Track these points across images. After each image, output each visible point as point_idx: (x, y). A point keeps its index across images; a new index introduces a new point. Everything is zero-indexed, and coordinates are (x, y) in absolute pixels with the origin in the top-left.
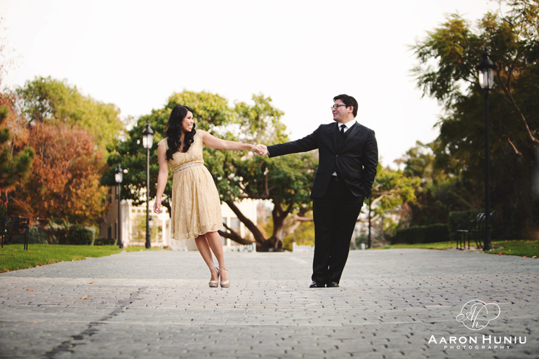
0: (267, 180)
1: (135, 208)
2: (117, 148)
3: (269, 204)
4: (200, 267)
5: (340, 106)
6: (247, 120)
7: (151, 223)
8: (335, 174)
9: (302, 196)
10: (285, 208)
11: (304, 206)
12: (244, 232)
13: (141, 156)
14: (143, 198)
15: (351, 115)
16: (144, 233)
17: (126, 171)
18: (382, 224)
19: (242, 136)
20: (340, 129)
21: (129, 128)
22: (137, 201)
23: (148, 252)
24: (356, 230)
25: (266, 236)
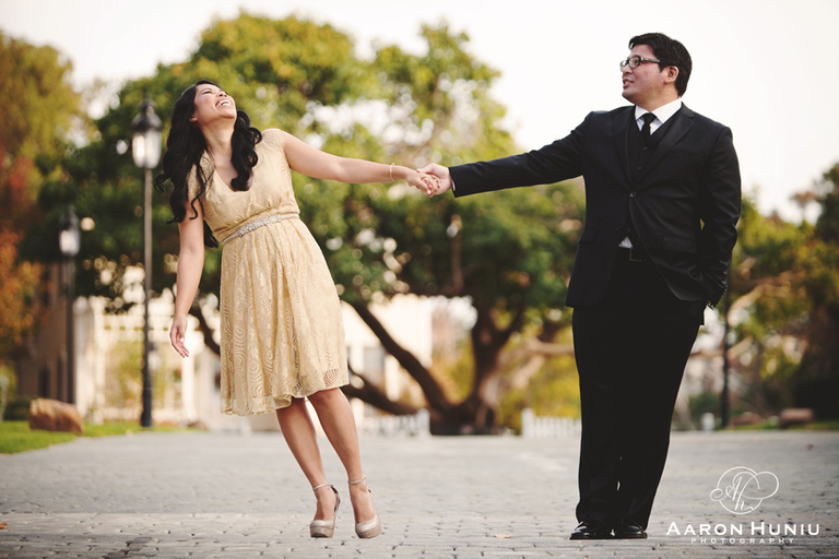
0: (457, 247)
1: (114, 320)
2: (65, 164)
3: (462, 311)
4: (286, 481)
5: (645, 62)
6: (406, 90)
7: (154, 360)
8: (627, 244)
9: (548, 291)
10: (503, 320)
11: (555, 315)
12: (396, 382)
13: (128, 184)
14: (134, 294)
15: (671, 90)
16: (136, 387)
17: (88, 224)
18: (758, 363)
19: (394, 135)
20: (640, 124)
21: (97, 110)
22: (118, 303)
23: (147, 437)
24: (689, 378)
25: (455, 393)
